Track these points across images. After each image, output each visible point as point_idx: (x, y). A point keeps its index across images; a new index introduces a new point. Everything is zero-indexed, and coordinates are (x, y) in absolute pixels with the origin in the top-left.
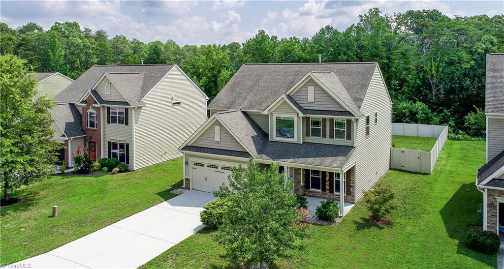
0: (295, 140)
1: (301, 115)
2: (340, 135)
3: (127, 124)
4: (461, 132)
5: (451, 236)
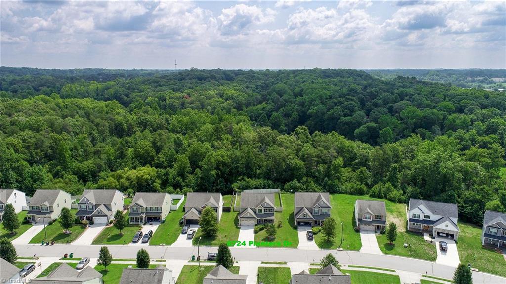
2: (271, 212)
4: (283, 190)
5: (291, 227)
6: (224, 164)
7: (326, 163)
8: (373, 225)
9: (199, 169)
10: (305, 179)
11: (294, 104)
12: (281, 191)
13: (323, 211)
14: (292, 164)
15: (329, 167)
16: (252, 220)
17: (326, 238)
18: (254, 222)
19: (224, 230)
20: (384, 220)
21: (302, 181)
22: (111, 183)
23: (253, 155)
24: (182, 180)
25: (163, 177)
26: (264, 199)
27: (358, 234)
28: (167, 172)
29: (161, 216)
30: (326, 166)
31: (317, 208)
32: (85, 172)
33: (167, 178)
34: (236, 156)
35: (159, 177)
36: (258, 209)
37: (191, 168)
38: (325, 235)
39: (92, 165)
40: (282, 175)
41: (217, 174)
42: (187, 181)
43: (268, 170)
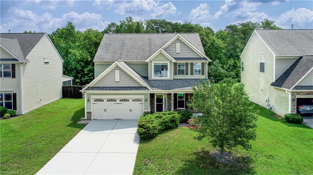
0: (168, 78)
1: (174, 61)
3: (14, 76)
16: (131, 95)
36: (153, 61)
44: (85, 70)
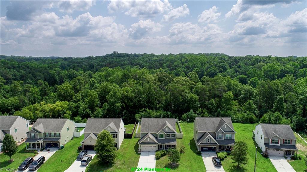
0: (164, 138)
1: (165, 134)
2: (173, 137)
3: (116, 137)
4: (181, 120)
5: (194, 153)
6: (129, 98)
7: (217, 97)
8: (282, 150)
9: (106, 103)
10: (200, 110)
11: (182, 68)
12: (179, 121)
13: (227, 135)
14: (187, 97)
15: (220, 100)
16: (153, 145)
17: (236, 164)
18: (155, 147)
19: (123, 156)
20: (293, 144)
21: (197, 112)
22: (26, 113)
23: (153, 91)
24: (90, 111)
25: (74, 109)
26: (165, 124)
27: (268, 159)
28: (78, 105)
29: (59, 142)
30: (217, 99)
31: (220, 132)
32: (9, 106)
33: (78, 110)
34: (138, 91)
35: (70, 109)
36: (159, 134)
37: (100, 102)
38: (234, 161)
39: (16, 101)
40: (180, 107)
41: (122, 107)
42: (95, 113)
43: (167, 103)
44: (123, 113)
